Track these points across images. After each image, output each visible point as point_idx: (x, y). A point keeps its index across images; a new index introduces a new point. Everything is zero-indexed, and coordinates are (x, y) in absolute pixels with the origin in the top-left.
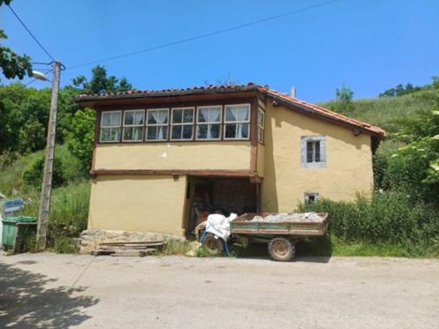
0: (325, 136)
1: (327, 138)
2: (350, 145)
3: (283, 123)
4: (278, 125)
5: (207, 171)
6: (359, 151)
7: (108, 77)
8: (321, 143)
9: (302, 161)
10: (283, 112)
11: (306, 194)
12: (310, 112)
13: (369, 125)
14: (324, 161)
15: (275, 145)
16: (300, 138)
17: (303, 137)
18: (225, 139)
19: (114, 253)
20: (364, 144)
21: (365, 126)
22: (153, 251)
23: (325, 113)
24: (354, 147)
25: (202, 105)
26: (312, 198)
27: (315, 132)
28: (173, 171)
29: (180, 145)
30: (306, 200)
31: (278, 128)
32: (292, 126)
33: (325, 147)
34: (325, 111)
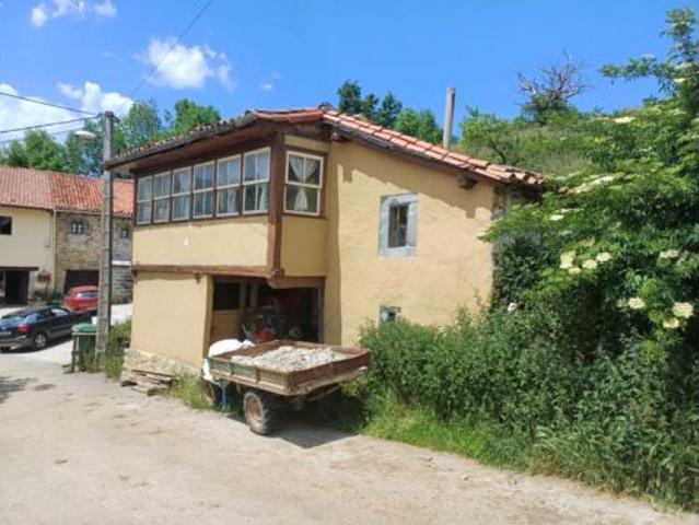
0: (415, 193)
1: (421, 197)
2: (456, 208)
3: (355, 173)
4: (348, 178)
5: (227, 268)
6: (471, 220)
7: (363, 97)
8: (410, 207)
9: (380, 246)
10: (355, 152)
11: (383, 309)
12: (388, 148)
13: (483, 163)
14: (413, 245)
15: (342, 216)
16: (378, 199)
17: (383, 199)
18: (245, 212)
19: (135, 384)
20: (481, 205)
21: (477, 167)
22: (164, 389)
23: (410, 147)
24: (464, 213)
25: (223, 156)
26: (392, 315)
27: (401, 187)
28: (194, 267)
29: (200, 226)
30: (381, 319)
31: (346, 184)
32: (367, 178)
33: (415, 216)
34: (409, 142)
